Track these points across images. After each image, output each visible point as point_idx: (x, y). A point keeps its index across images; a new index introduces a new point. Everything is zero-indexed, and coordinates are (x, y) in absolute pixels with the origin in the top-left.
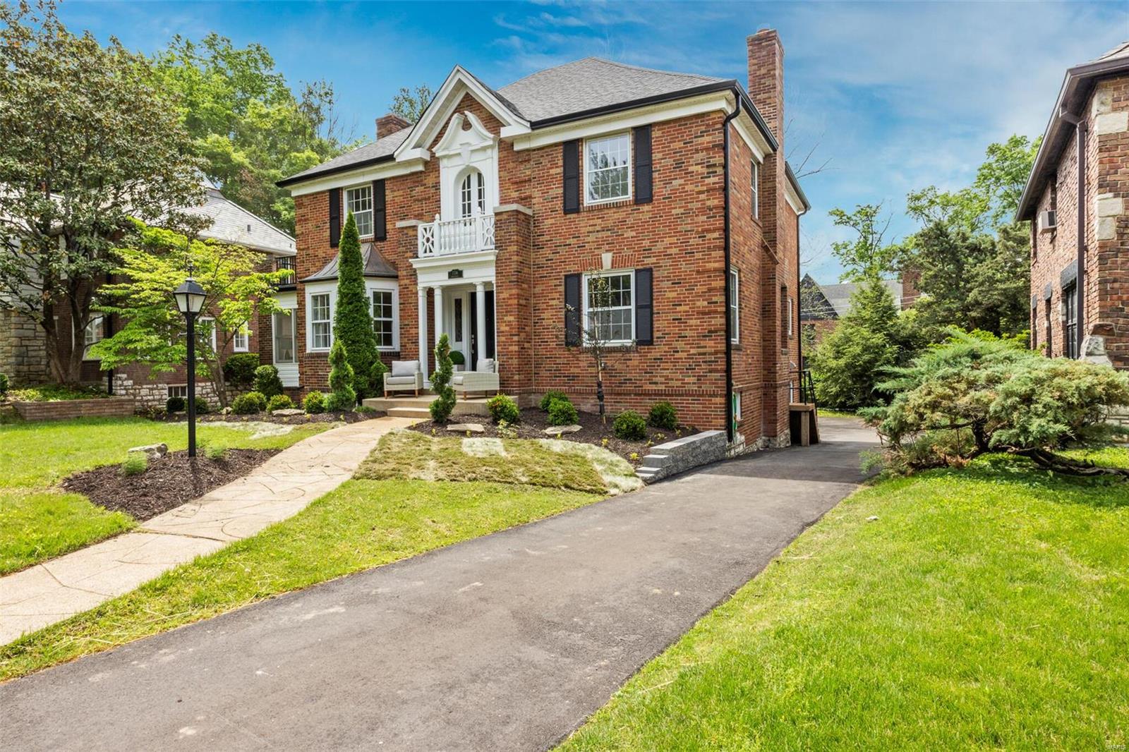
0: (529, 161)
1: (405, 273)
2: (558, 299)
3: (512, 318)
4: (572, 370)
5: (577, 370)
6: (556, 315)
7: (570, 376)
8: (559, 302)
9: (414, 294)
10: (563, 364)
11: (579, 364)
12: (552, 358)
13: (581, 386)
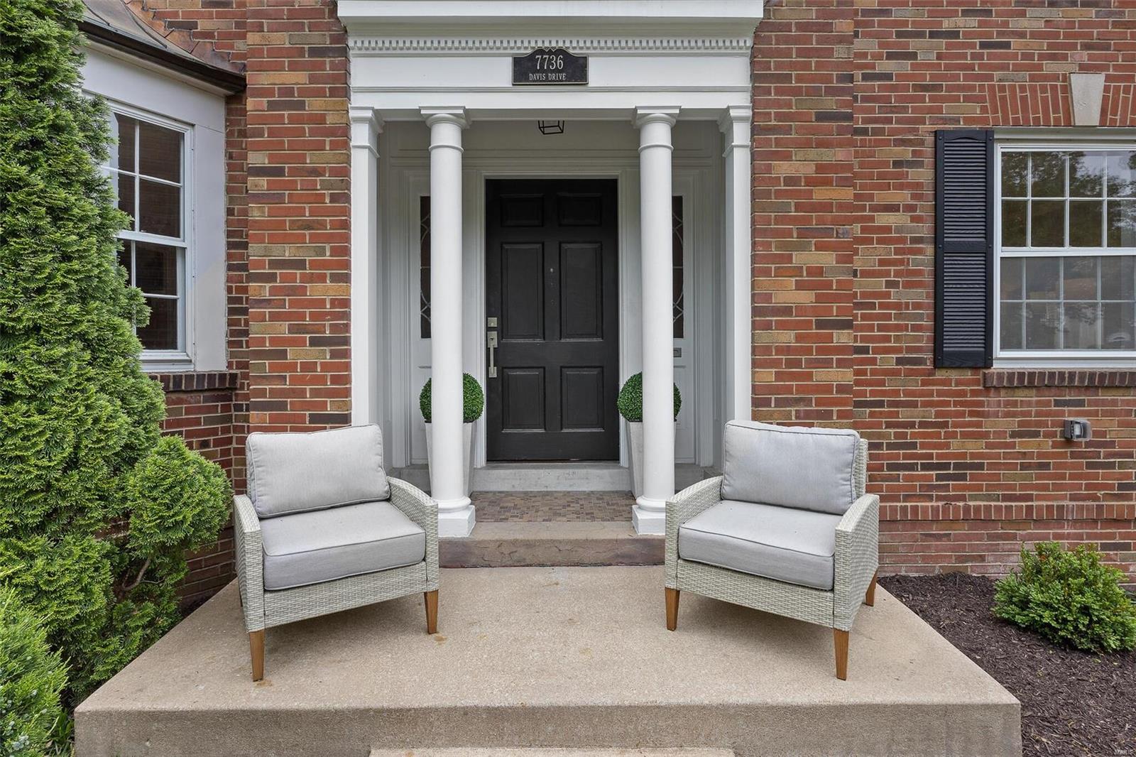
2: (909, 208)
4: (956, 446)
5: (972, 447)
6: (901, 262)
7: (946, 466)
8: (913, 219)
9: (332, 132)
10: (922, 424)
11: (979, 425)
12: (881, 404)
13: (989, 498)
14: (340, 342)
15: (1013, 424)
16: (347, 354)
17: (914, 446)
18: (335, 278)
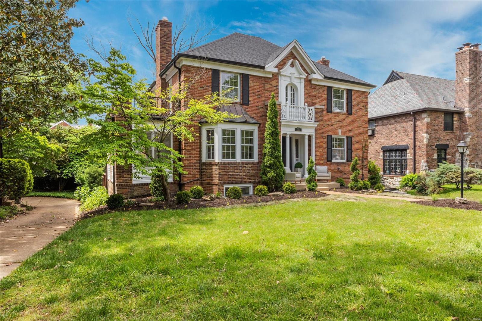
0: (315, 89)
6: (324, 150)
8: (325, 145)
15: (333, 168)
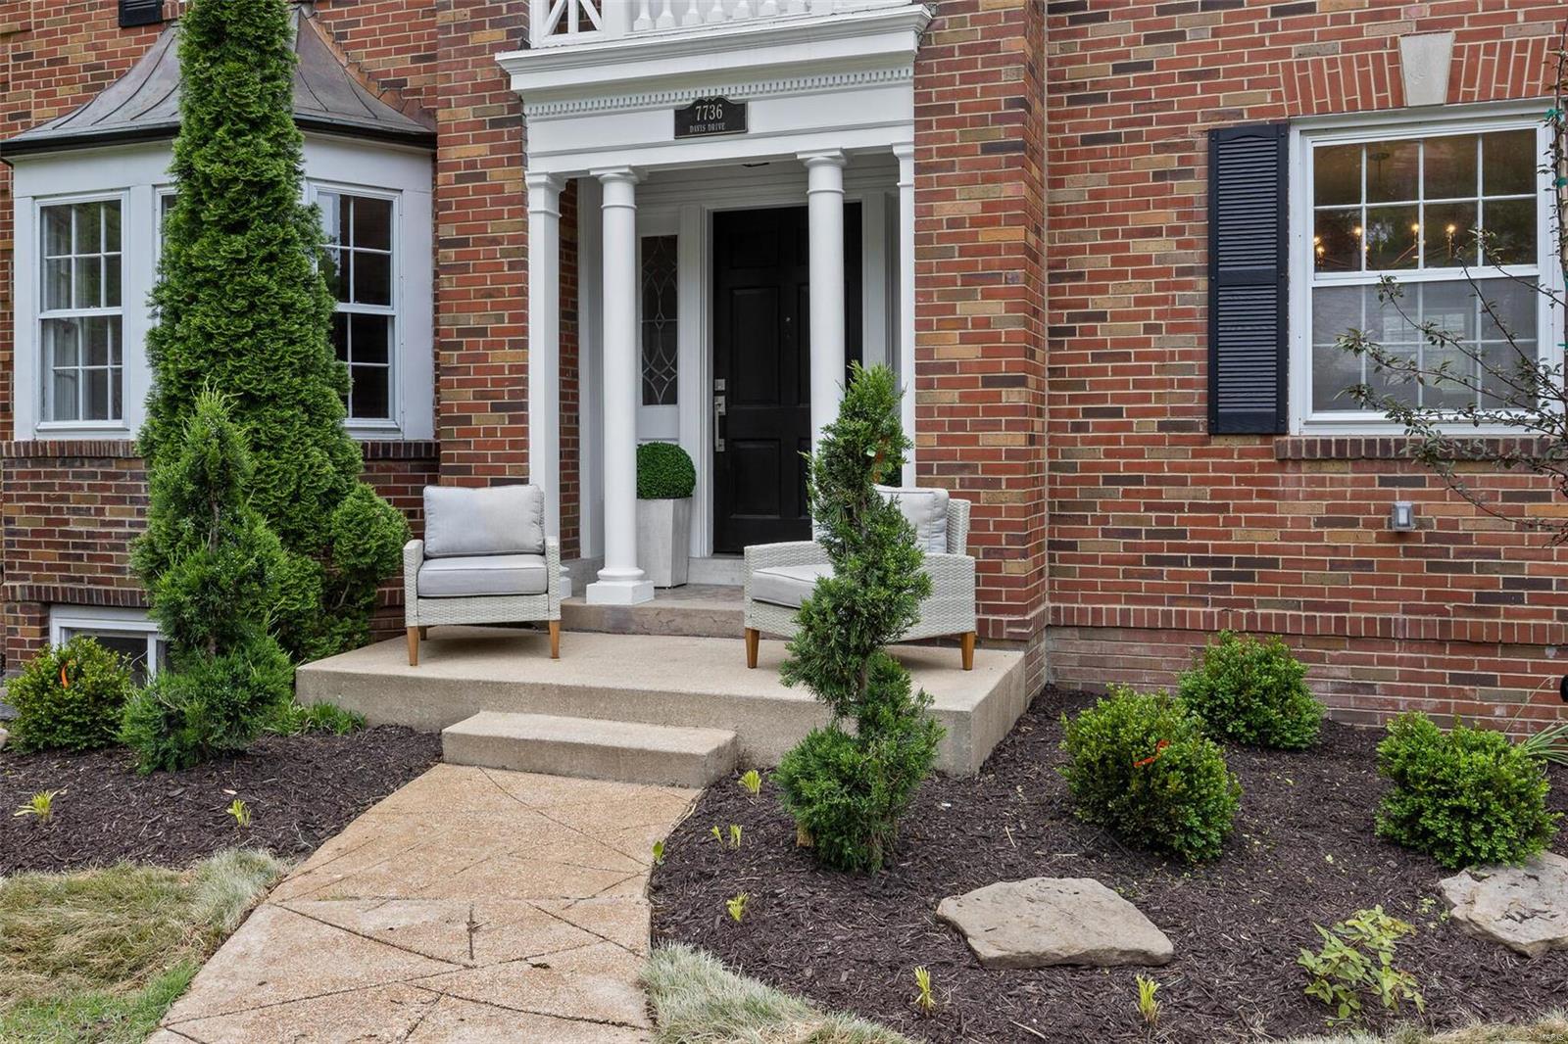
1: (467, 114)
2: (1175, 231)
3: (995, 308)
4: (1239, 536)
5: (1262, 538)
6: (1164, 300)
7: (1227, 562)
8: (1180, 245)
9: (509, 201)
10: (1193, 507)
11: (1272, 509)
12: (1138, 480)
13: (1286, 605)
14: (517, 408)
15: (1320, 508)
16: (524, 419)
17: (1182, 534)
18: (514, 345)
